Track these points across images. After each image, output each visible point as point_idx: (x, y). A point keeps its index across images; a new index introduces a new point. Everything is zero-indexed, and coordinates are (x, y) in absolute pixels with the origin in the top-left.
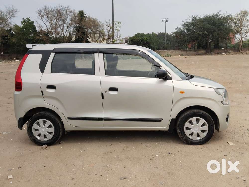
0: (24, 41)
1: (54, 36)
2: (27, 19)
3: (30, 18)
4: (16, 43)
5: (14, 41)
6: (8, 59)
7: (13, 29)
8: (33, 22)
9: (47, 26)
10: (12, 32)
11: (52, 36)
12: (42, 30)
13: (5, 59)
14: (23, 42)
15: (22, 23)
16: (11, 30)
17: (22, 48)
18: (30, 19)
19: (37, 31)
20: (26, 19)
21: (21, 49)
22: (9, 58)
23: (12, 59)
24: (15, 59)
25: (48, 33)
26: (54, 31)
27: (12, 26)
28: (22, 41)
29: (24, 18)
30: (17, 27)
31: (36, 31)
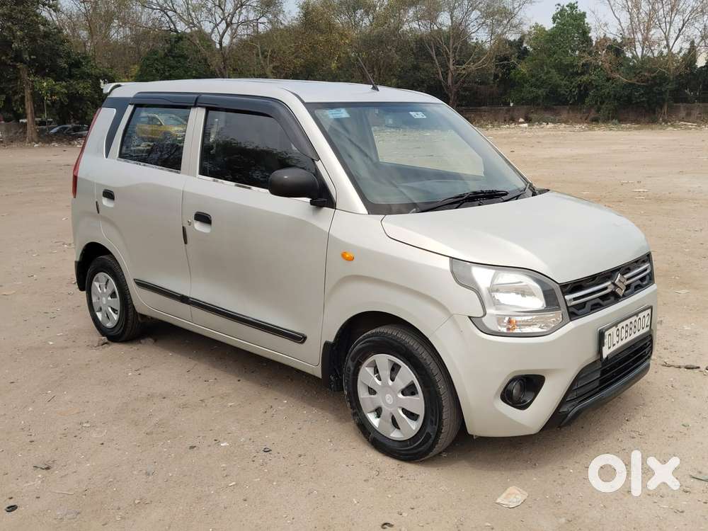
0: (550, 70)
1: (639, 54)
2: (567, 6)
3: (577, 3)
4: (527, 75)
5: (524, 70)
6: (505, 121)
7: (527, 38)
8: (584, 15)
9: (620, 24)
10: (525, 45)
11: (632, 53)
12: (608, 35)
13: (496, 121)
14: (548, 72)
15: (554, 19)
16: (521, 41)
17: (543, 90)
18: (577, 7)
19: (591, 41)
20: (565, 7)
21: (540, 92)
22: (507, 119)
23: (513, 120)
24: (521, 120)
25: (621, 45)
26: (639, 36)
27: (526, 29)
28: (546, 71)
29: (559, 5)
30: (539, 29)
31: (589, 40)
